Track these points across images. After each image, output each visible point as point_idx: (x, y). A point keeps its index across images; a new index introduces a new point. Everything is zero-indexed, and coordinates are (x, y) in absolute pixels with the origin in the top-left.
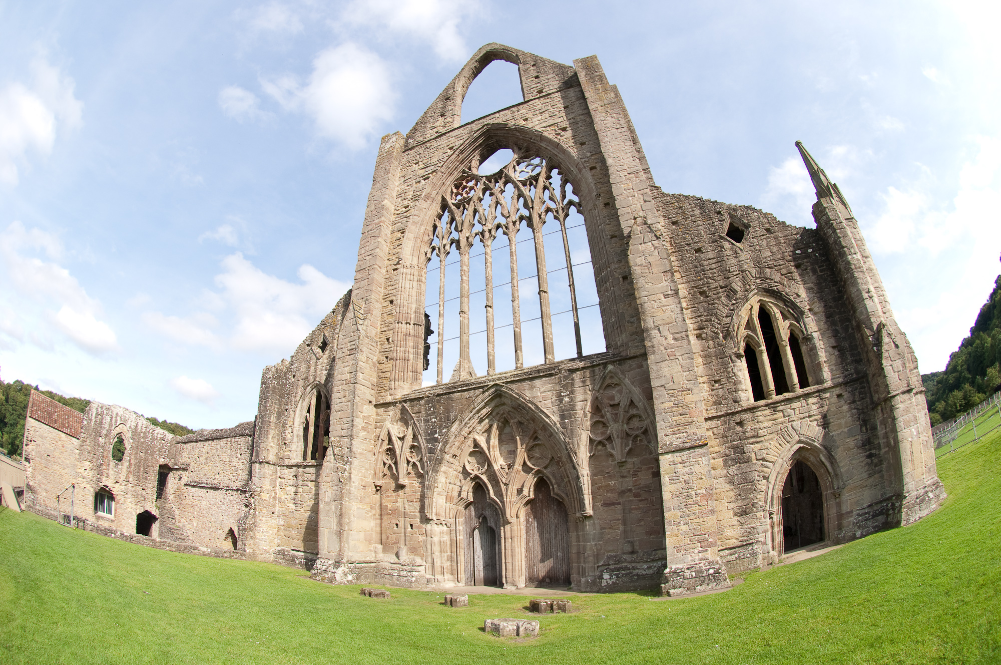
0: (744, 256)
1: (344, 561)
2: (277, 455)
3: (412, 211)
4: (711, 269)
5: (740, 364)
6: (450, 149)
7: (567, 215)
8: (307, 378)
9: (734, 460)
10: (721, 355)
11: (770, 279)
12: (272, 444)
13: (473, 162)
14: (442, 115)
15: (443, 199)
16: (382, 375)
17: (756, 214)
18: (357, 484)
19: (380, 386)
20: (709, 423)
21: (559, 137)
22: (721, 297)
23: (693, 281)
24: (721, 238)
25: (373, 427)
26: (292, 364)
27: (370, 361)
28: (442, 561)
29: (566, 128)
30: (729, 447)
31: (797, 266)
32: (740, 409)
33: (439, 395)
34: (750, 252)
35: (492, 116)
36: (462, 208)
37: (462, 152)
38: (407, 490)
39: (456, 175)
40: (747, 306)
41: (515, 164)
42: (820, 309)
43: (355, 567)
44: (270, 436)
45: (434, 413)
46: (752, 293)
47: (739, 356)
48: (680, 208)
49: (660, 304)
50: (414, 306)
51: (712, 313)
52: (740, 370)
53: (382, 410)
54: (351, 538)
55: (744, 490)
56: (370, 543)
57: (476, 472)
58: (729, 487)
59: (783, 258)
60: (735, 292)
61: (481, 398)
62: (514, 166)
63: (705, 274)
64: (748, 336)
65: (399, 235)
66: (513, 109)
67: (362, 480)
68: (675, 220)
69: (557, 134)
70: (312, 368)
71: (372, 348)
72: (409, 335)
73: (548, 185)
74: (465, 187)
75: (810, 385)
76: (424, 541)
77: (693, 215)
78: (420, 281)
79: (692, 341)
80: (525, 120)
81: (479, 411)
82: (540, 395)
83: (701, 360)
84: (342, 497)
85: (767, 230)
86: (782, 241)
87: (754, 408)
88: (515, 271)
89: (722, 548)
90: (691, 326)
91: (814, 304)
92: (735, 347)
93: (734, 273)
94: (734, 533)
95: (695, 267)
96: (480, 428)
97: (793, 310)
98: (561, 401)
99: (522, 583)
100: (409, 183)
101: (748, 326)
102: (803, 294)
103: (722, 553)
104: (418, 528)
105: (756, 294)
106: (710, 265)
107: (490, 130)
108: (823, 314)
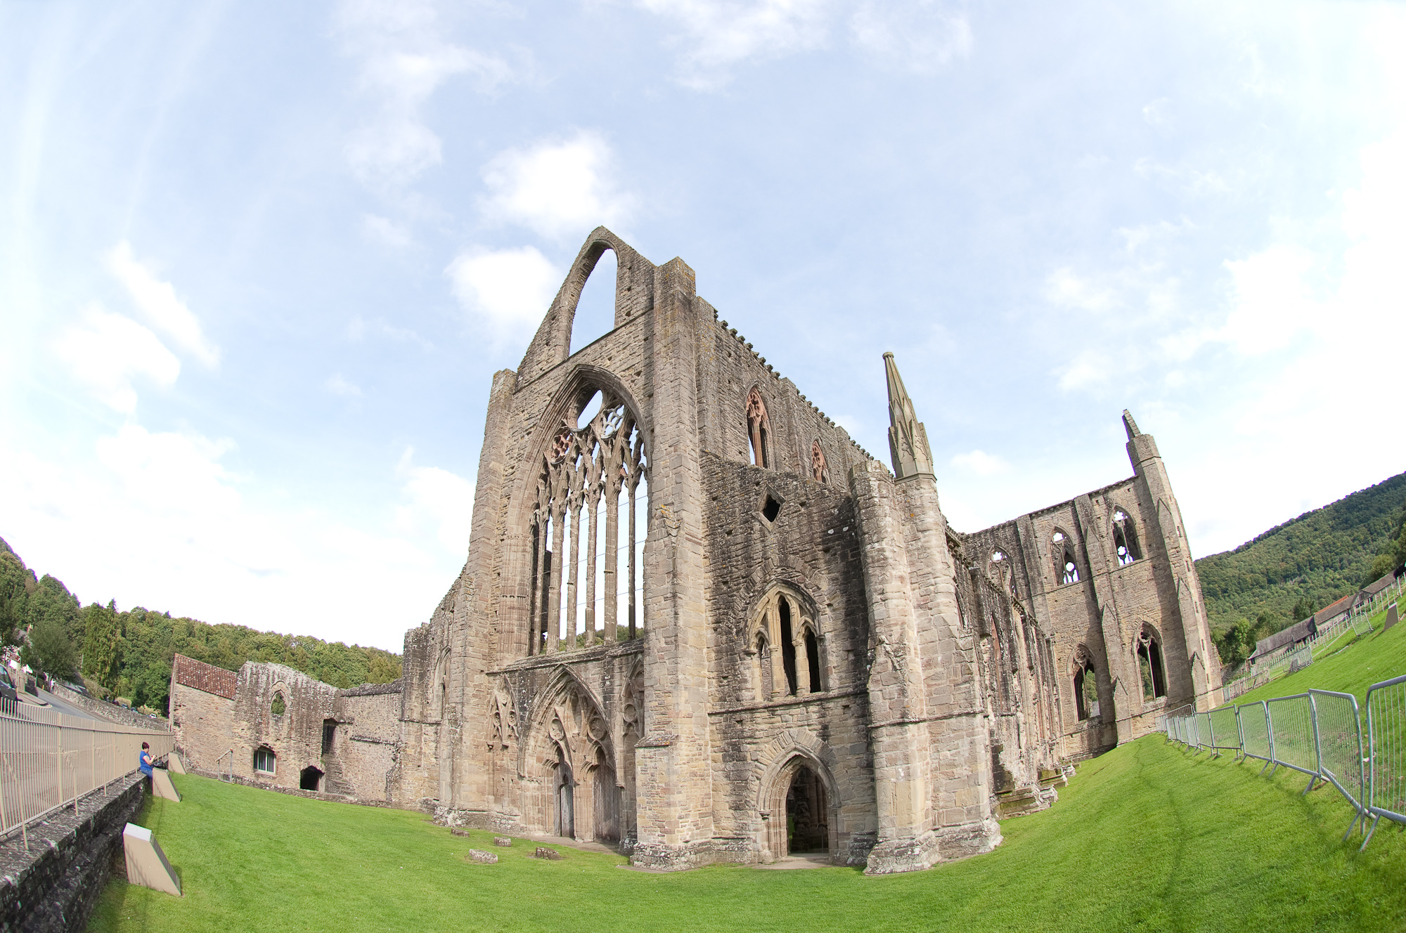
0: (772, 539)
1: (456, 808)
2: (422, 713)
3: (518, 474)
4: (737, 556)
5: (750, 662)
6: (549, 395)
7: (636, 484)
8: (442, 642)
9: (731, 756)
10: (731, 652)
11: (792, 568)
12: (416, 704)
13: (570, 410)
14: (547, 344)
15: (545, 458)
16: (493, 646)
17: (795, 483)
18: (468, 744)
19: (488, 657)
20: (713, 717)
21: (633, 385)
22: (740, 589)
23: (719, 569)
24: (753, 517)
25: (486, 693)
26: (431, 626)
27: (480, 634)
28: (533, 813)
29: (641, 372)
30: (728, 744)
31: (826, 551)
32: (740, 708)
33: (527, 669)
34: (778, 535)
35: (584, 352)
36: (558, 469)
37: (558, 401)
38: (509, 749)
39: (555, 427)
40: (765, 599)
41: (603, 415)
42: (841, 605)
43: (465, 814)
44: (414, 697)
45: (524, 684)
46: (770, 585)
47: (749, 654)
48: (723, 479)
49: (660, 607)
50: (518, 578)
51: (729, 605)
52: (748, 668)
53: (492, 678)
54: (462, 789)
55: (738, 787)
56: (483, 794)
57: (556, 738)
58: (725, 781)
59: (811, 541)
60: (754, 583)
61: (554, 675)
62: (602, 419)
63: (730, 562)
64: (759, 632)
65: (505, 501)
66: (603, 342)
67: (474, 741)
68: (715, 495)
69: (633, 381)
70: (446, 633)
71: (482, 621)
72: (513, 608)
73: (625, 445)
74: (562, 443)
75: (820, 690)
76: (520, 795)
77: (733, 489)
78: (524, 551)
79: (709, 635)
80: (610, 359)
81: (554, 686)
82: (591, 677)
83: (713, 655)
84: (453, 755)
85: (803, 504)
86: (816, 519)
87: (753, 709)
88: (592, 547)
89: (718, 836)
90: (710, 619)
91: (834, 598)
92: (745, 644)
93: (757, 561)
94: (729, 825)
95: (724, 553)
96: (558, 699)
97: (810, 605)
98: (604, 683)
99: (589, 837)
100: (516, 438)
101: (764, 621)
102: (825, 586)
103: (716, 841)
104: (517, 783)
105: (775, 585)
106: (737, 550)
107: (580, 372)
108: (842, 611)
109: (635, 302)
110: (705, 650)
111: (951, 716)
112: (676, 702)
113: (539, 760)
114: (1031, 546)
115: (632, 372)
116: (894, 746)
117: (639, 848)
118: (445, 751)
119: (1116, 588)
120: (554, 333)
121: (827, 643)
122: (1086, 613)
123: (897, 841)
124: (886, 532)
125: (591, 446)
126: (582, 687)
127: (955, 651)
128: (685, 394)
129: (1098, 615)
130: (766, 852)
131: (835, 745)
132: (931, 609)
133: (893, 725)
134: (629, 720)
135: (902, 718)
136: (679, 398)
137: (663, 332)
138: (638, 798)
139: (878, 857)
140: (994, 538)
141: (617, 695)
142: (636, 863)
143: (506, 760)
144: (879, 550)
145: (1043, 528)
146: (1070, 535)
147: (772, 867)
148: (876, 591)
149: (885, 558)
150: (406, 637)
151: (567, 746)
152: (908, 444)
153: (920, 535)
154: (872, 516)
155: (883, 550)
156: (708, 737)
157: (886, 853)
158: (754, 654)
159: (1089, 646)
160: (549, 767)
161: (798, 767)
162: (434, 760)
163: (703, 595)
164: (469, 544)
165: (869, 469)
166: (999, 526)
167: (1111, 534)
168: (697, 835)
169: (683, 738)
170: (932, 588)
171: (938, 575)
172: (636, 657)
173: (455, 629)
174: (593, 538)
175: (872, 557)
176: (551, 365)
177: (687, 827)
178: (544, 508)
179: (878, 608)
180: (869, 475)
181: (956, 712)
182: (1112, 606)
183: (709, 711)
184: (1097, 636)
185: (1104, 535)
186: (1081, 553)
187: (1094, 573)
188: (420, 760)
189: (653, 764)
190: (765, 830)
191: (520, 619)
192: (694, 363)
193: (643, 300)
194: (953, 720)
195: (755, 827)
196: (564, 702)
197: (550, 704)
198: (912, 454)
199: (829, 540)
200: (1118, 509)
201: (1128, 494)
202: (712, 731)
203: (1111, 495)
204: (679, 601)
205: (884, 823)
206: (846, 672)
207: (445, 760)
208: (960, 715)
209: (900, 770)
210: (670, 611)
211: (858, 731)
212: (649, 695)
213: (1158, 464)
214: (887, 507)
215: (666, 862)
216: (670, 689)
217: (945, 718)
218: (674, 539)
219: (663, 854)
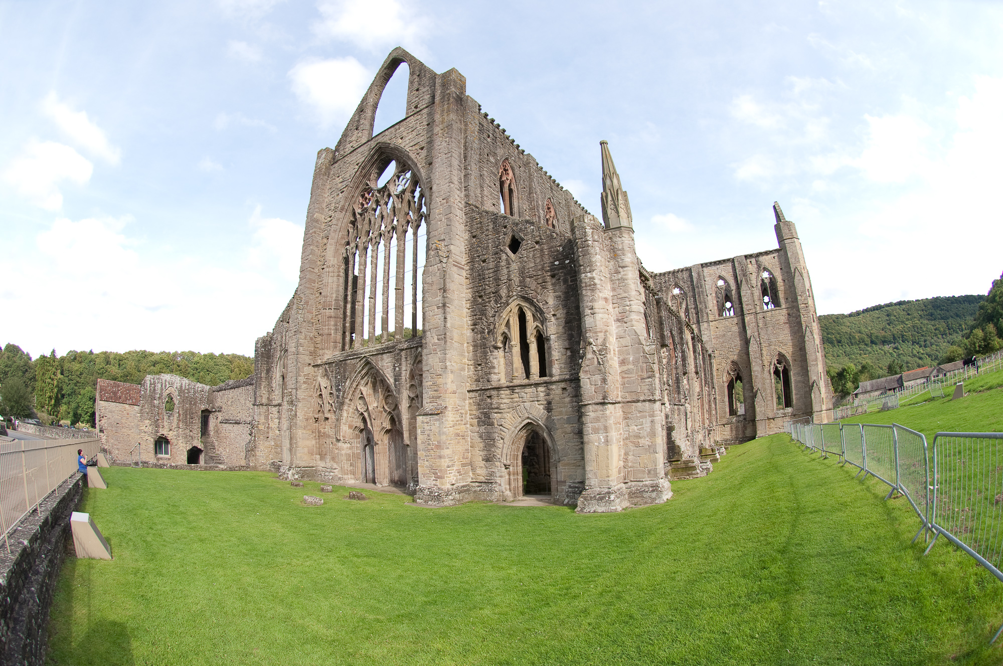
0: (514, 266)
1: (294, 466)
2: (268, 398)
3: (334, 222)
4: (489, 278)
5: (497, 353)
6: (357, 165)
7: (418, 226)
8: (281, 345)
9: (484, 422)
10: (484, 346)
11: (528, 288)
12: (264, 392)
13: (372, 175)
14: (357, 129)
15: (354, 209)
16: (317, 346)
17: (532, 227)
18: (301, 418)
19: (313, 354)
20: (471, 393)
21: (418, 156)
22: (491, 301)
23: (476, 287)
24: (501, 250)
25: (312, 380)
26: (273, 334)
27: (308, 338)
28: (347, 466)
29: (424, 147)
30: (481, 413)
31: (553, 276)
32: (490, 387)
33: (341, 361)
34: (519, 263)
35: (383, 134)
36: (363, 217)
37: (363, 168)
38: (330, 420)
39: (361, 187)
40: (508, 308)
41: (396, 177)
42: (562, 315)
43: (301, 470)
44: (262, 387)
45: (339, 372)
46: (512, 299)
47: (496, 348)
48: (481, 223)
49: (434, 314)
50: (334, 295)
51: (483, 313)
52: (496, 358)
53: (316, 369)
54: (298, 452)
55: (488, 445)
56: (312, 454)
57: (362, 411)
58: (479, 440)
59: (543, 269)
60: (501, 297)
61: (360, 365)
62: (395, 181)
63: (484, 282)
64: (504, 333)
65: (325, 240)
66: (397, 127)
67: (305, 416)
68: (474, 234)
69: (418, 154)
70: (284, 338)
71: (309, 328)
72: (331, 317)
73: (411, 199)
74: (366, 198)
75: (546, 376)
76: (338, 453)
77: (487, 230)
78: (338, 276)
79: (468, 333)
80: (402, 138)
81: (360, 372)
82: (386, 365)
83: (471, 348)
84: (291, 427)
85: (537, 243)
86: (546, 253)
87: (499, 388)
88: (387, 271)
89: (474, 480)
90: (469, 322)
91: (558, 310)
92: (494, 341)
93: (503, 282)
94: (482, 472)
95: (480, 275)
96: (362, 382)
97: (540, 314)
98: (395, 369)
99: (386, 482)
100: (333, 196)
101: (508, 324)
102: (551, 301)
103: (473, 484)
104: (335, 445)
105: (516, 299)
106: (489, 274)
107: (380, 148)
108: (563, 320)
109: (421, 99)
110: (466, 345)
111: (638, 401)
112: (444, 382)
113: (350, 427)
114: (701, 287)
115: (417, 147)
116: (597, 419)
117: (420, 489)
118: (285, 425)
119: (760, 325)
120: (362, 121)
121: (552, 342)
122: (738, 339)
123: (599, 489)
124: (596, 265)
125: (387, 200)
126: (380, 372)
127: (642, 354)
128: (455, 163)
129: (746, 342)
130: (508, 493)
131: (556, 416)
132: (626, 323)
133: (597, 404)
134: (412, 395)
135: (604, 399)
136: (450, 166)
137: (441, 119)
138: (419, 453)
139: (585, 500)
140: (675, 278)
141: (403, 378)
142: (418, 500)
143: (327, 428)
144: (590, 278)
145: (710, 275)
146: (730, 282)
147: (511, 504)
148: (587, 307)
149: (595, 284)
150: (257, 344)
151: (369, 415)
152: (615, 205)
153: (620, 269)
154: (586, 254)
155: (593, 278)
156: (467, 408)
157: (591, 497)
158: (500, 348)
159: (739, 363)
160: (357, 432)
161: (530, 431)
162: (278, 432)
163: (464, 305)
164: (299, 273)
165: (586, 221)
166: (679, 270)
167: (759, 284)
168: (460, 479)
169: (449, 409)
170: (627, 308)
171: (632, 299)
172: (417, 349)
173: (290, 335)
174: (387, 265)
175: (585, 283)
176: (359, 144)
177: (453, 474)
178: (353, 245)
179: (588, 319)
180: (585, 225)
181: (642, 398)
182: (757, 337)
183: (468, 389)
184: (745, 357)
185: (754, 286)
186: (737, 296)
187: (745, 312)
188: (268, 433)
189: (429, 428)
190: (507, 477)
191: (336, 325)
192: (463, 141)
193: (427, 97)
194: (639, 404)
195: (500, 474)
196: (367, 384)
197: (357, 385)
198: (617, 212)
199: (555, 269)
200: (765, 269)
201: (774, 260)
202: (470, 403)
203: (761, 259)
204: (448, 309)
205: (589, 476)
206: (565, 363)
207: (285, 431)
208: (644, 401)
209: (601, 437)
210: (441, 316)
211: (572, 407)
212: (426, 377)
213: (796, 243)
214: (597, 248)
215: (439, 500)
216: (441, 373)
217: (634, 402)
218: (444, 265)
219: (436, 494)
